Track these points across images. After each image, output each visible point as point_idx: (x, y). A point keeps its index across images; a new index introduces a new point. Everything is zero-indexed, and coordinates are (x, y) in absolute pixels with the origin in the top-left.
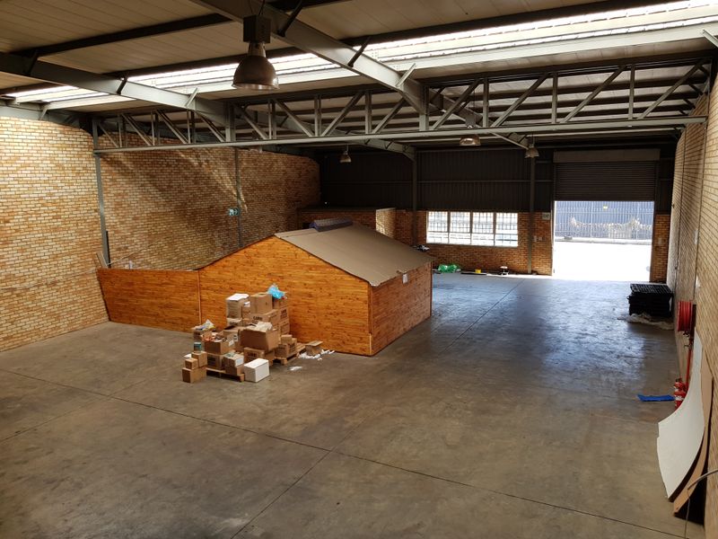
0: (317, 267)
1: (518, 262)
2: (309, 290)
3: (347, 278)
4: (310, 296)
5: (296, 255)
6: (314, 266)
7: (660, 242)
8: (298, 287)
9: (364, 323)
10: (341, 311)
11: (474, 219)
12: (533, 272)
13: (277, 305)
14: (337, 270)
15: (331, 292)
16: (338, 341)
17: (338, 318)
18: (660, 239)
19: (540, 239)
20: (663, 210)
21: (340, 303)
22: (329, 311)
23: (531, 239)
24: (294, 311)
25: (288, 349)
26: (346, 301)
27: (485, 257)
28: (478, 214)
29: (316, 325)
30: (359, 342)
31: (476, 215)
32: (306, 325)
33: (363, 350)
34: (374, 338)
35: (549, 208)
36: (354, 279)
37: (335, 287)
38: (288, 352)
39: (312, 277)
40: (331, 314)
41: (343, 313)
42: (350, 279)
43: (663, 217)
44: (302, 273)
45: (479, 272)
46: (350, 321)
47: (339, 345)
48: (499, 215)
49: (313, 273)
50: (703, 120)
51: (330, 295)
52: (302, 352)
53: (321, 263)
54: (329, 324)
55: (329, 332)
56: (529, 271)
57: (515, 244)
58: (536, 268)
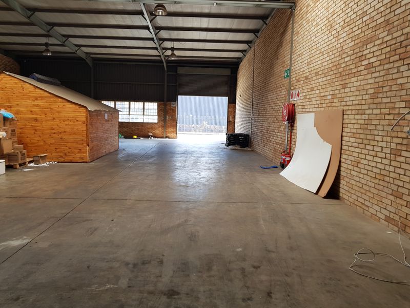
0: (42, 98)
1: (158, 131)
2: (34, 116)
3: (68, 105)
4: (36, 120)
5: (23, 89)
6: (40, 97)
7: (231, 119)
8: (25, 114)
9: (83, 138)
10: (63, 130)
11: (131, 107)
12: (166, 137)
13: (8, 124)
14: (60, 99)
15: (54, 116)
16: (61, 154)
17: (60, 136)
18: (231, 117)
19: (170, 118)
20: (232, 102)
21: (63, 125)
22: (53, 131)
23: (165, 118)
24: (21, 133)
25: (20, 156)
26: (67, 123)
27: (138, 129)
28: (133, 103)
29: (41, 143)
30: (78, 153)
31: (132, 104)
32: (32, 143)
33: (82, 158)
34: (91, 150)
35: (175, 100)
36: (74, 106)
37: (59, 112)
38: (20, 159)
39: (37, 106)
40: (54, 133)
41: (65, 132)
42: (71, 106)
43: (232, 105)
44: (29, 102)
45: (135, 137)
46: (71, 137)
47: (61, 157)
48: (146, 104)
49: (39, 103)
50: (293, 4)
51: (54, 119)
52: (30, 162)
53: (46, 94)
54: (53, 142)
55: (53, 148)
56: (165, 136)
57: (156, 121)
58: (168, 135)
